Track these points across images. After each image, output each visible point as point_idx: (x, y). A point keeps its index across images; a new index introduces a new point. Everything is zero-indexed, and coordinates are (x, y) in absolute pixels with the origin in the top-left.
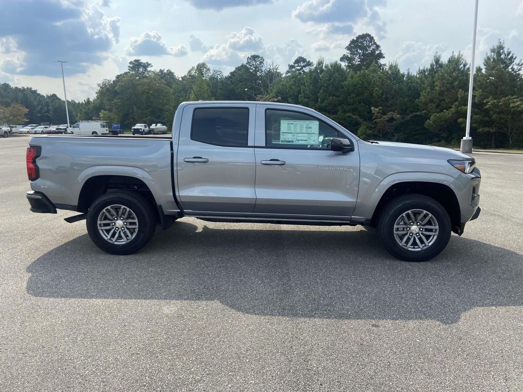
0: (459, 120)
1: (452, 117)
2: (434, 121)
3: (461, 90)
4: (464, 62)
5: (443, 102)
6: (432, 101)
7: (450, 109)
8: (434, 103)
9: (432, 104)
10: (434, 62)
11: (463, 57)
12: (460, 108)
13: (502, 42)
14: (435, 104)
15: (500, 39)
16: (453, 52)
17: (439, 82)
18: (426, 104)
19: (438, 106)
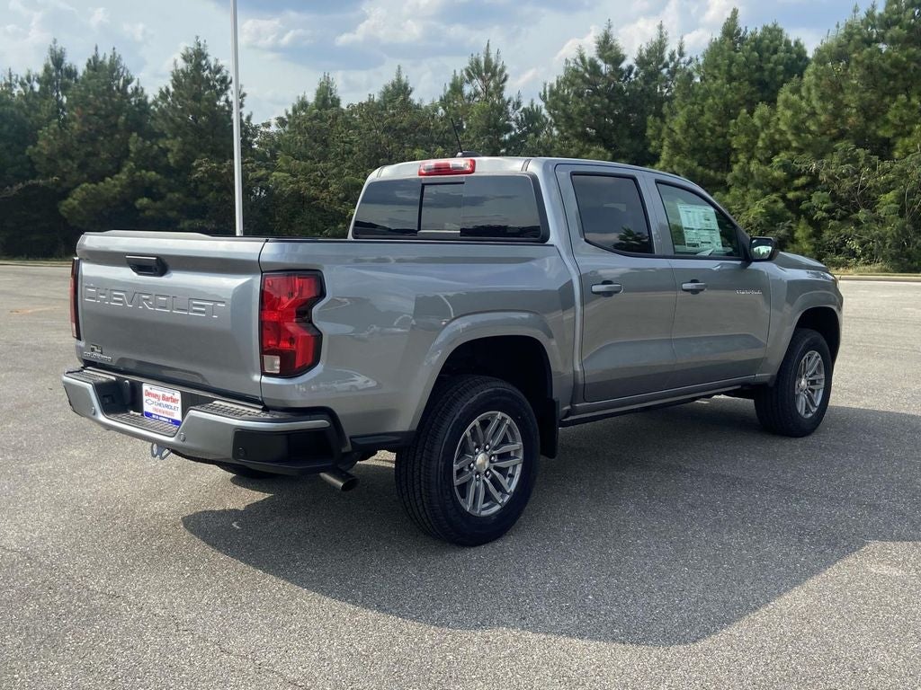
0: (140, 201)
1: (121, 193)
2: (83, 202)
3: (135, 134)
4: (125, 74)
5: (95, 159)
6: (65, 153)
7: (117, 176)
8: (72, 159)
9: (69, 162)
10: (50, 62)
11: (122, 63)
12: (138, 174)
13: (202, 42)
14: (77, 162)
15: (197, 37)
16: (96, 49)
17: (77, 112)
18: (51, 159)
19: (83, 166)
